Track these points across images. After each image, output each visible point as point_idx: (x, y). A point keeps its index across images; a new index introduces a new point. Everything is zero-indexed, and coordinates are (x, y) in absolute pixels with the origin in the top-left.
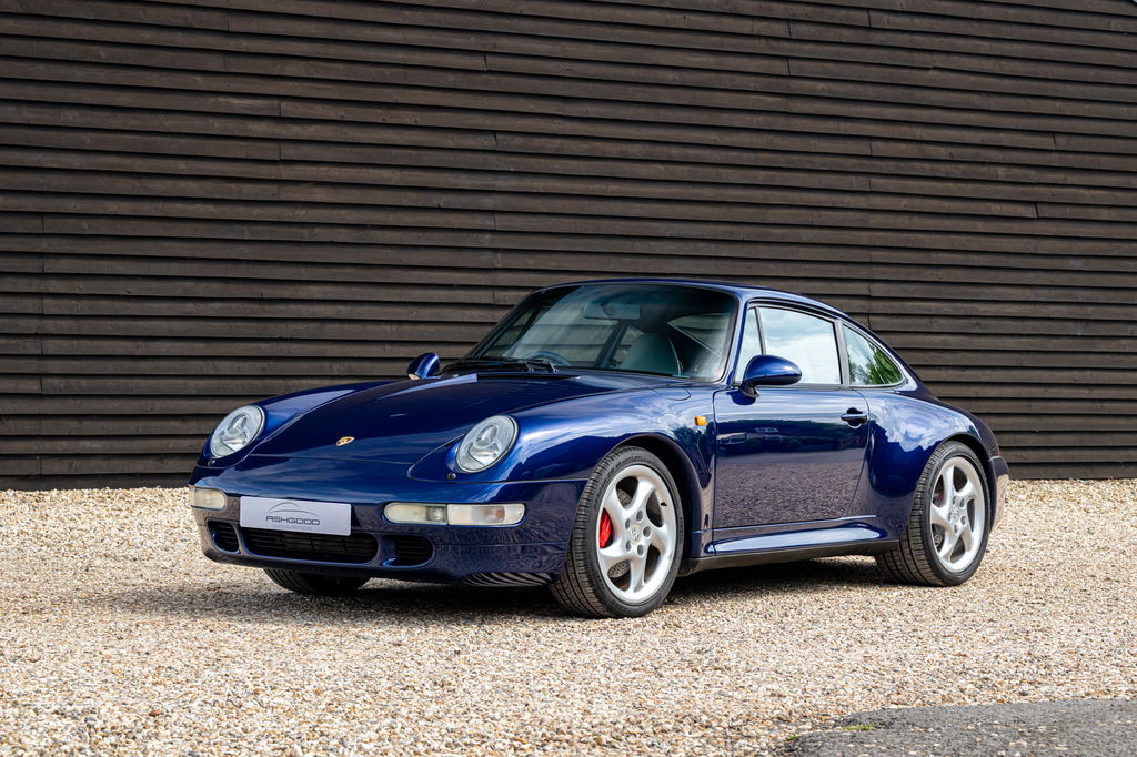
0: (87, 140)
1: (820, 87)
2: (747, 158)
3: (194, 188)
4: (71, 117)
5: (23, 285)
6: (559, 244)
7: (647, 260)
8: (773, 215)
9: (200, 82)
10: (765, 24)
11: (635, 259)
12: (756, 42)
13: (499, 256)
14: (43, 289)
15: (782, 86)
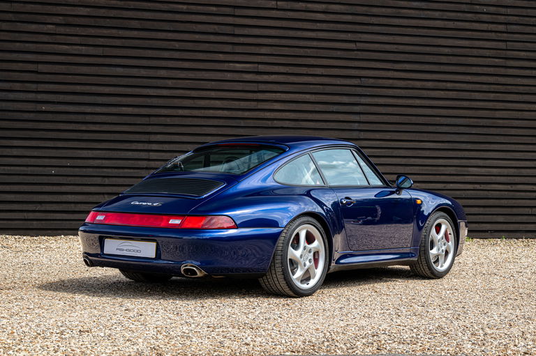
0: (170, 83)
1: (523, 54)
2: (485, 87)
3: (218, 104)
4: (163, 73)
5: (140, 146)
7: (435, 135)
8: (498, 114)
9: (221, 57)
10: (494, 25)
11: (429, 135)
12: (490, 34)
14: (149, 148)
15: (503, 54)
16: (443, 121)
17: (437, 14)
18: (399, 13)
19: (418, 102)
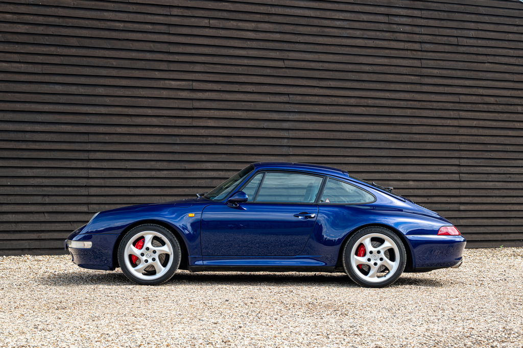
0: (108, 101)
1: (435, 72)
2: (403, 104)
3: (155, 121)
4: (101, 91)
5: (80, 164)
6: (318, 143)
7: (357, 150)
8: (415, 129)
9: (157, 75)
10: (410, 44)
11: (352, 150)
12: (406, 52)
13: (291, 149)
14: (89, 166)
15: (418, 71)
16: (365, 136)
17: (358, 33)
18: (323, 32)
19: (342, 118)
